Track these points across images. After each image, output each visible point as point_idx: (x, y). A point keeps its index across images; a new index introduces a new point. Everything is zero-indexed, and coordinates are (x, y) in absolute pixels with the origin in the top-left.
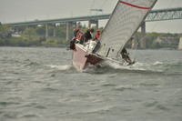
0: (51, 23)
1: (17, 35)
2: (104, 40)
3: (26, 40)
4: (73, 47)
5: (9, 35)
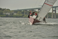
1: (15, 14)
3: (18, 16)
4: (29, 17)
5: (13, 14)
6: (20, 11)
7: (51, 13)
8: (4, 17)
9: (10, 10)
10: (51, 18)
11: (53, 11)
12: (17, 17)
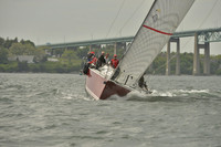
0: (95, 44)
1: (53, 59)
2: (124, 66)
3: (65, 65)
5: (45, 59)
6: (73, 47)
7: (191, 54)
8: (11, 71)
9: (32, 44)
10: (190, 73)
11: (198, 46)
12: (60, 70)
